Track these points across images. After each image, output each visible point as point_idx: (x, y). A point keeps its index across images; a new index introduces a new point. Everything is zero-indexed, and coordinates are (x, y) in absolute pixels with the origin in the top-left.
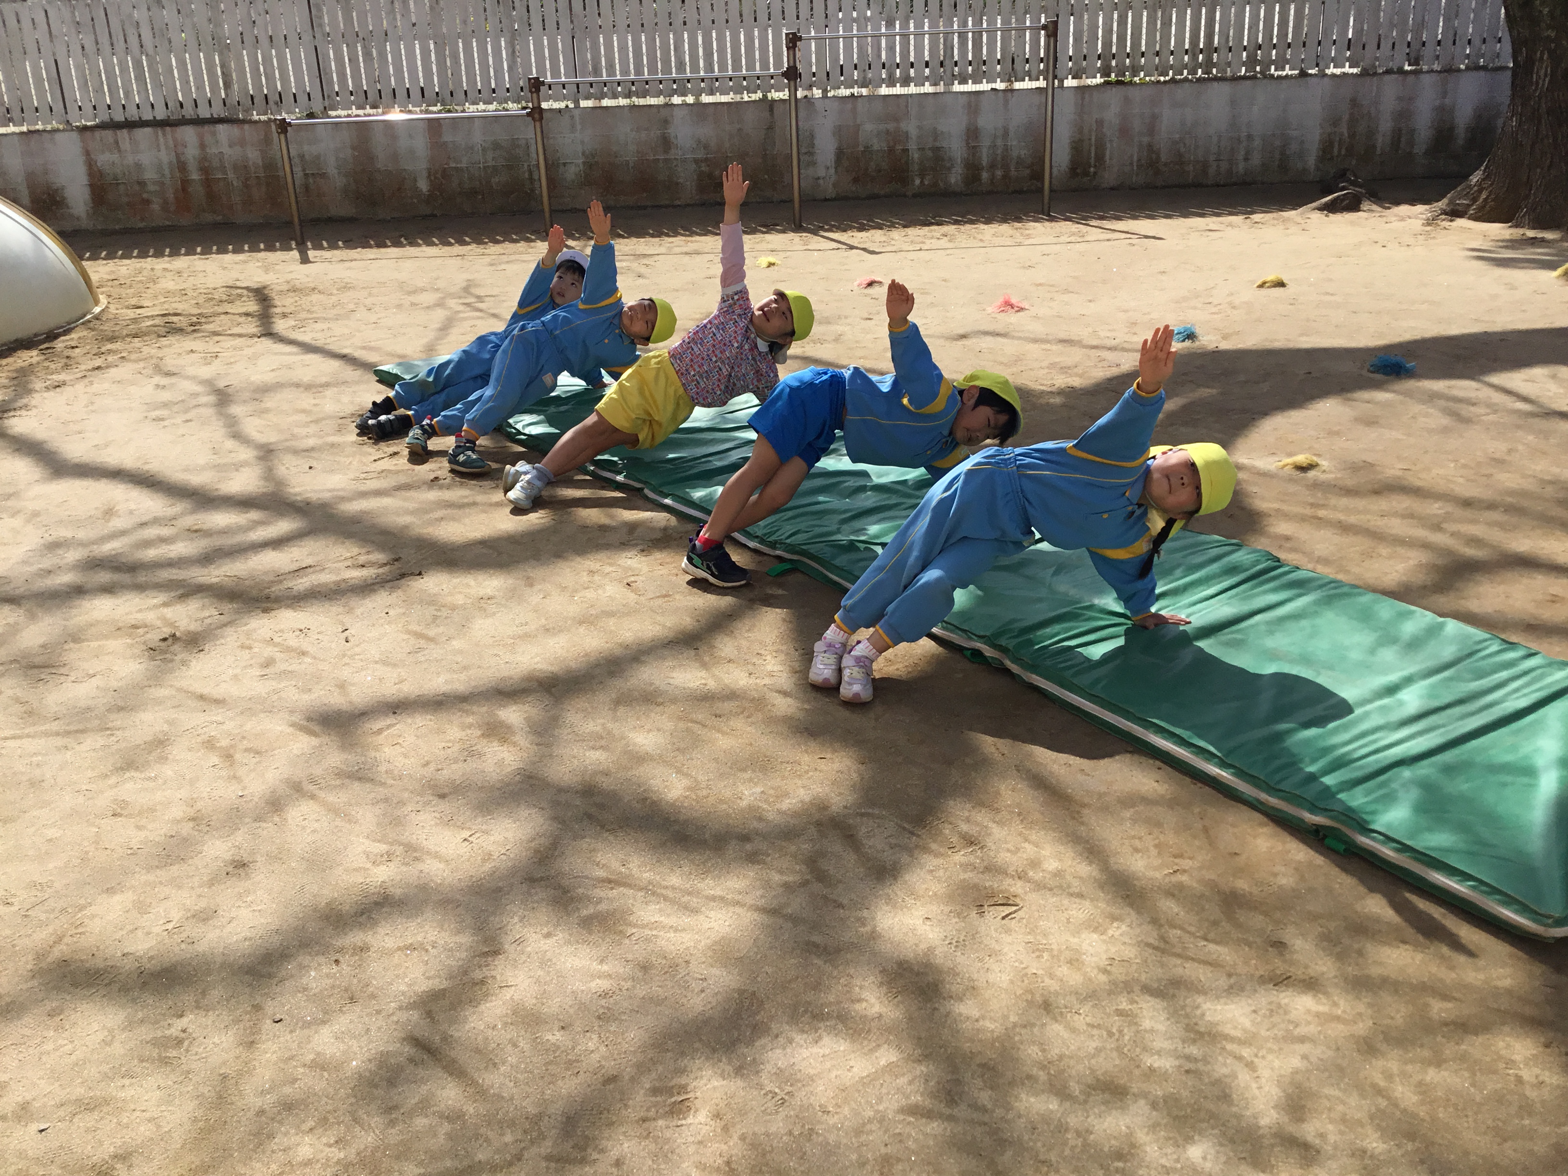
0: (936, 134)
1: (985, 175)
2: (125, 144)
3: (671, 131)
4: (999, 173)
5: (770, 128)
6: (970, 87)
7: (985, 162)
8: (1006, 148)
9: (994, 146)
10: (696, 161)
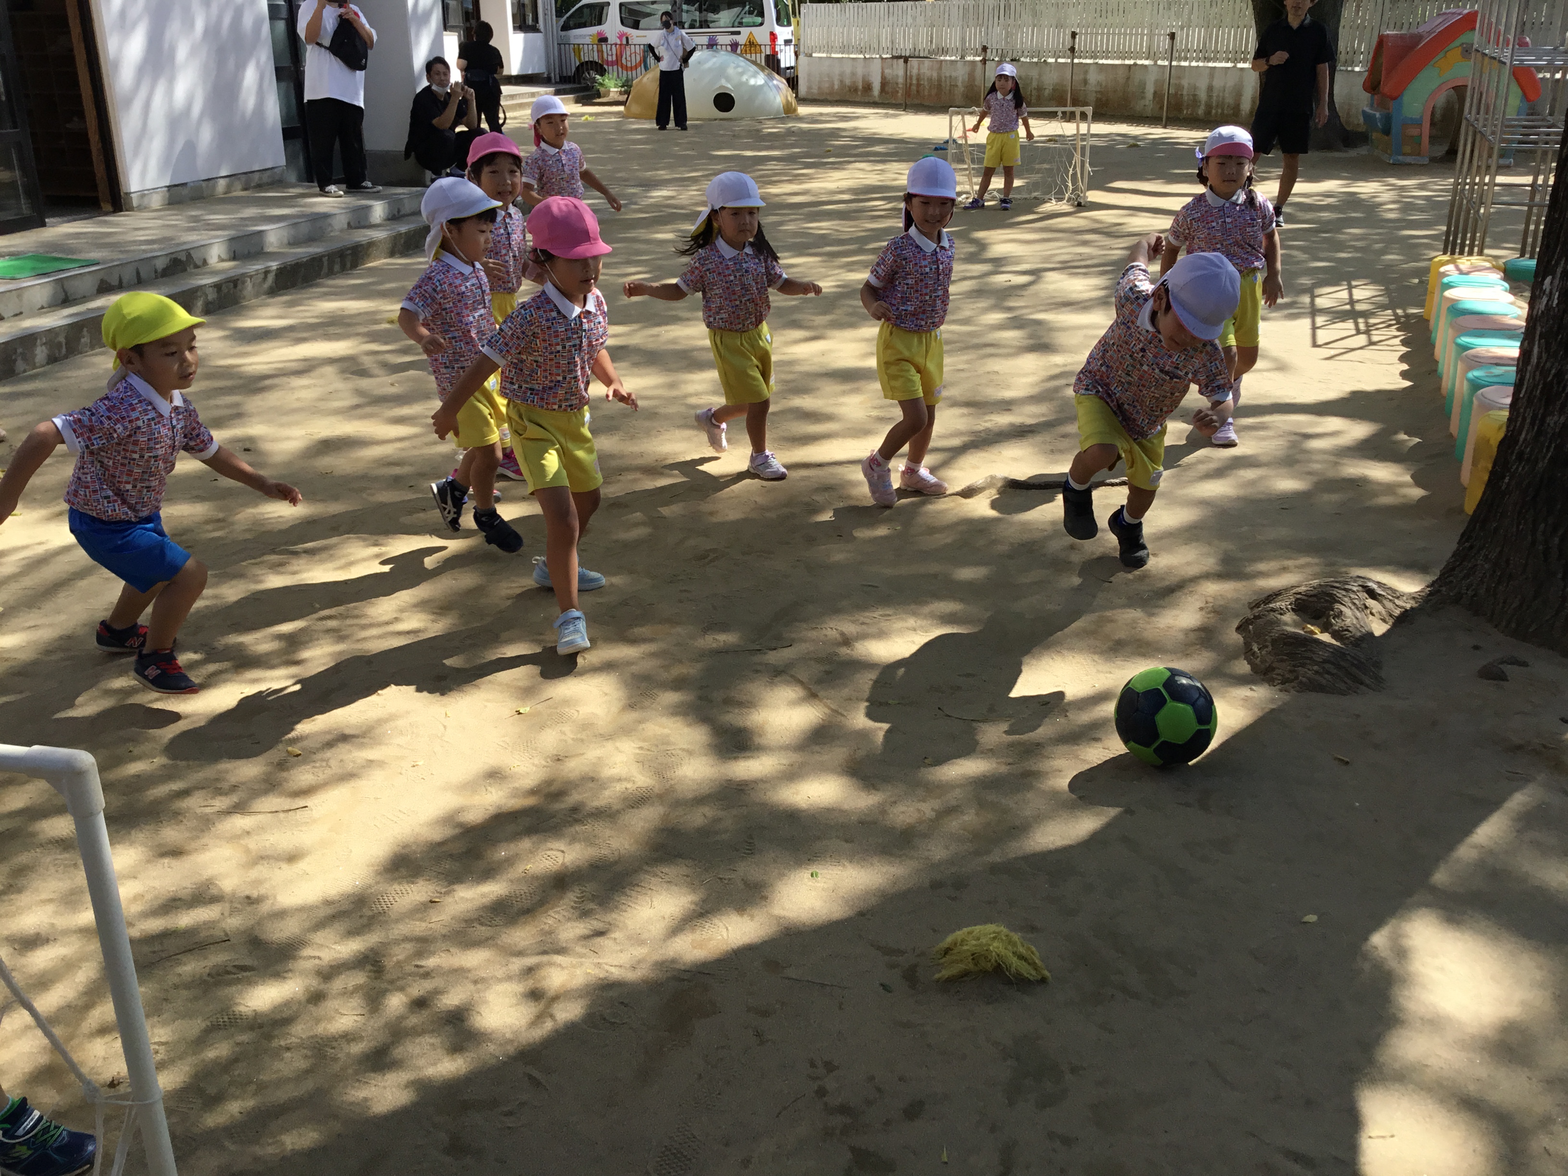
0: (1195, 88)
1: (1214, 111)
2: (895, 66)
3: (1088, 77)
4: (1220, 111)
5: (1128, 78)
6: (1211, 64)
7: (1214, 105)
8: (1223, 99)
9: (1218, 96)
10: (1096, 92)
